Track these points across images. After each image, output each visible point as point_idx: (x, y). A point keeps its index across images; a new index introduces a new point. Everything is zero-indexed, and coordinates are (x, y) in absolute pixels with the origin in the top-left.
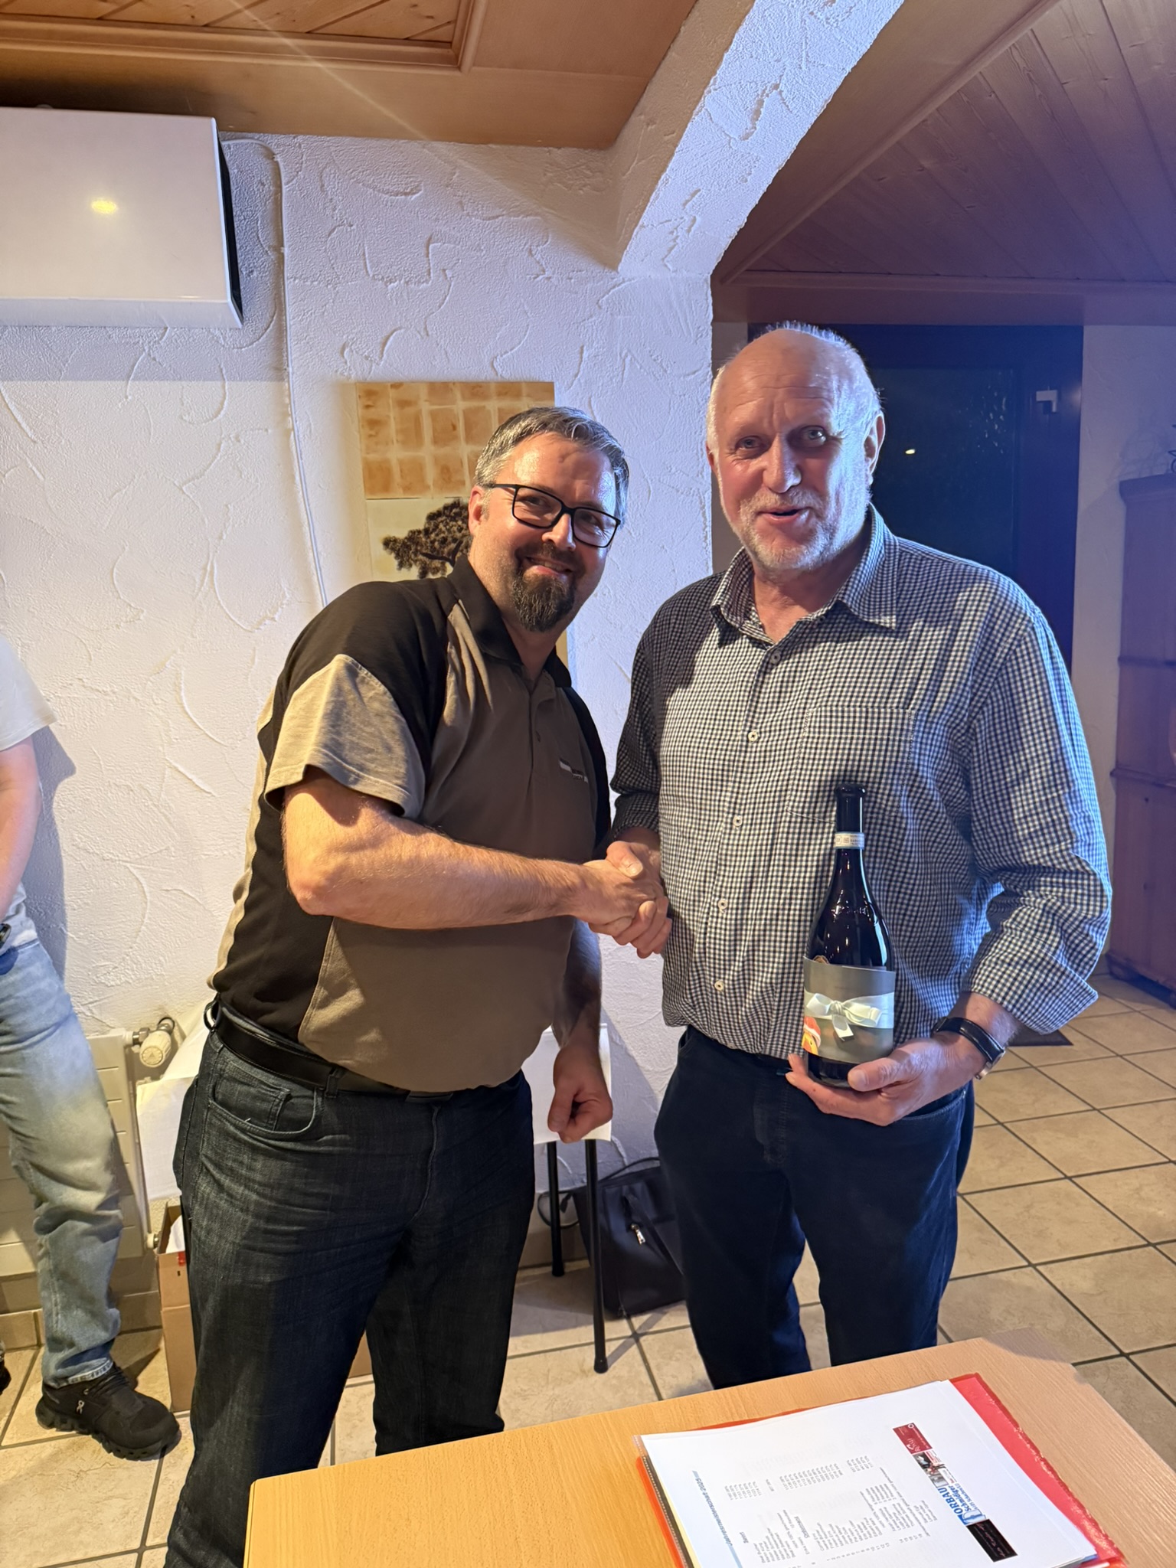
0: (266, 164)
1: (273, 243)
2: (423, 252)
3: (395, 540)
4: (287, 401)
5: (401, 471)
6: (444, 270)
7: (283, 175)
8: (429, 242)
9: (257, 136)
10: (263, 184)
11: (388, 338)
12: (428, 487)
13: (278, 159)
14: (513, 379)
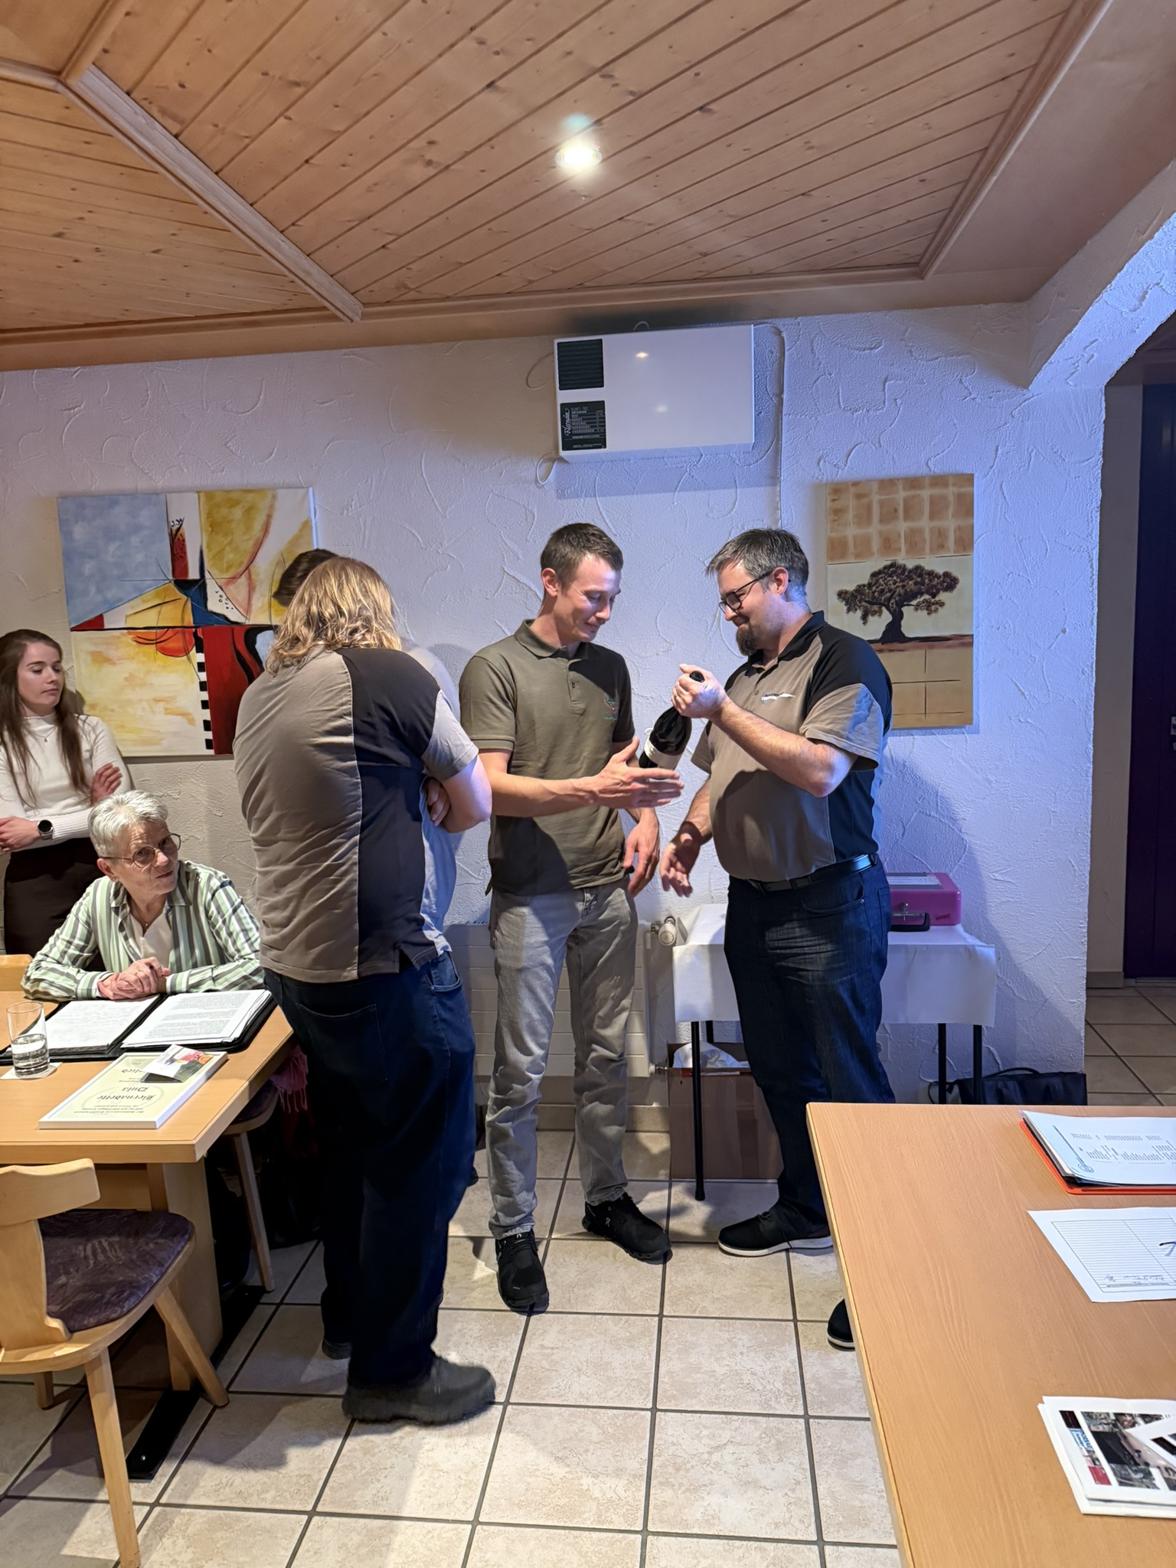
0: (776, 338)
1: (777, 392)
2: (882, 387)
3: (846, 592)
4: (778, 499)
5: (855, 543)
6: (895, 400)
7: (786, 344)
8: (885, 381)
9: (770, 320)
10: (772, 353)
11: (852, 450)
12: (873, 554)
13: (784, 335)
14: (942, 473)
